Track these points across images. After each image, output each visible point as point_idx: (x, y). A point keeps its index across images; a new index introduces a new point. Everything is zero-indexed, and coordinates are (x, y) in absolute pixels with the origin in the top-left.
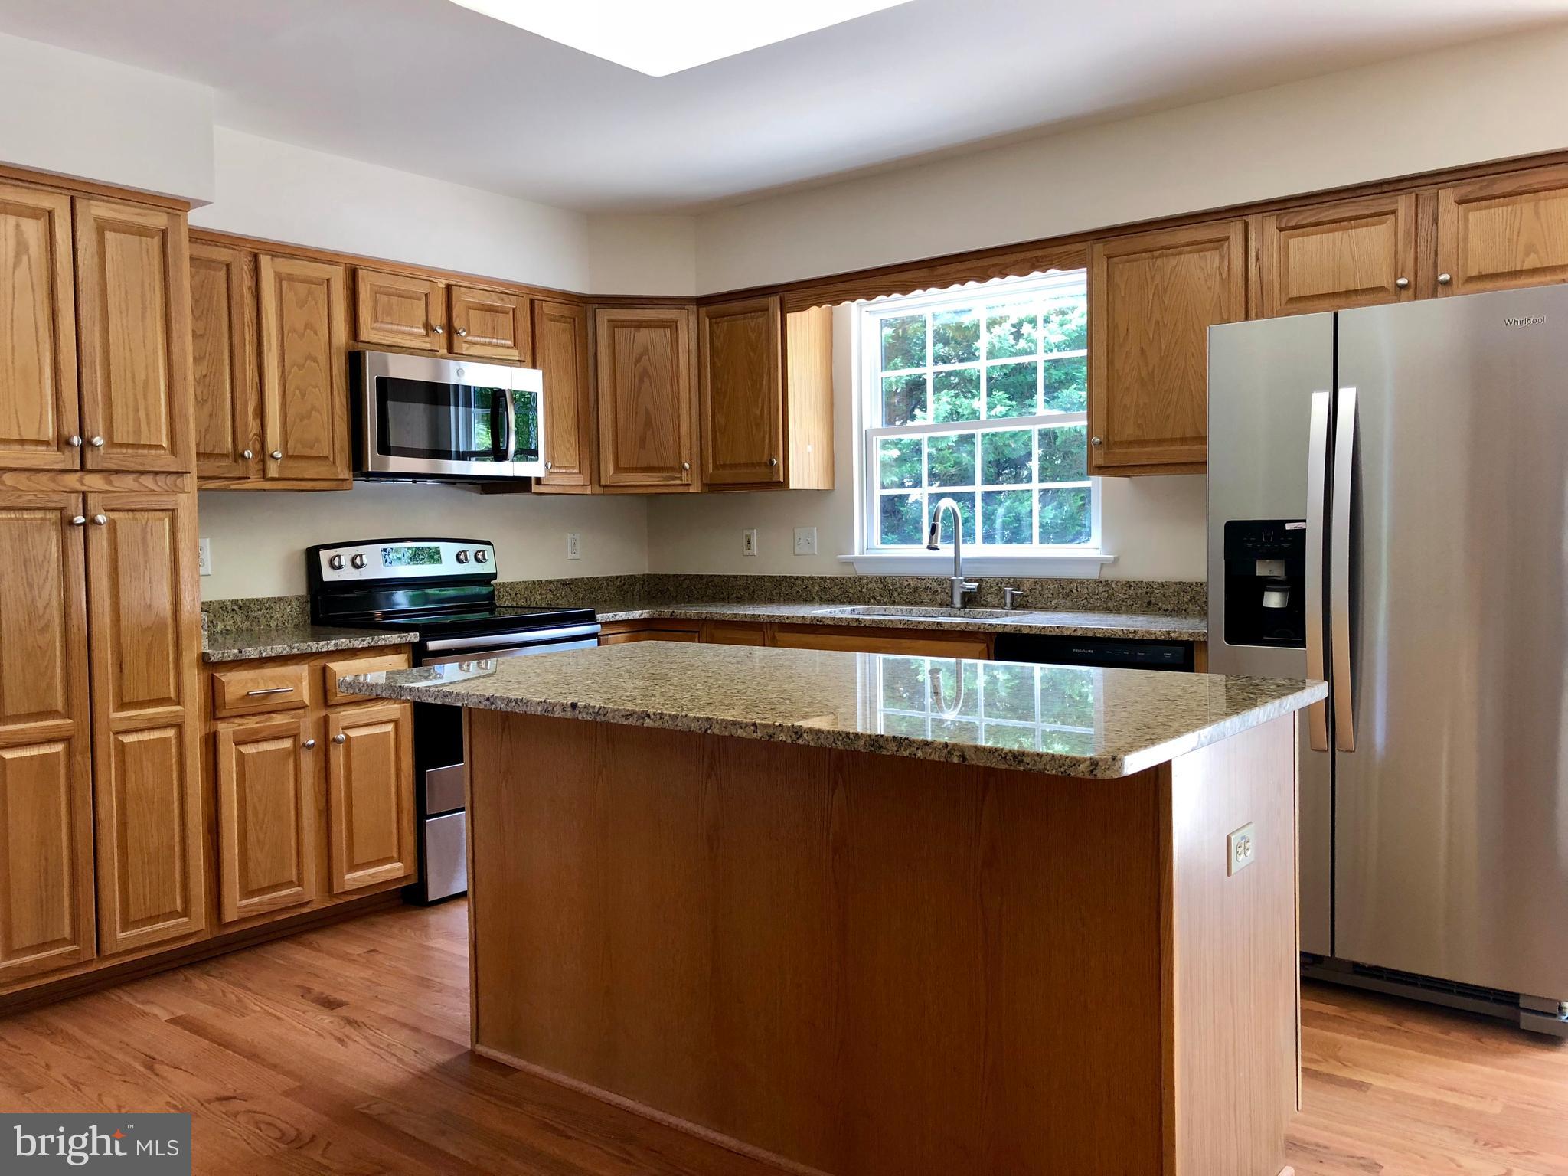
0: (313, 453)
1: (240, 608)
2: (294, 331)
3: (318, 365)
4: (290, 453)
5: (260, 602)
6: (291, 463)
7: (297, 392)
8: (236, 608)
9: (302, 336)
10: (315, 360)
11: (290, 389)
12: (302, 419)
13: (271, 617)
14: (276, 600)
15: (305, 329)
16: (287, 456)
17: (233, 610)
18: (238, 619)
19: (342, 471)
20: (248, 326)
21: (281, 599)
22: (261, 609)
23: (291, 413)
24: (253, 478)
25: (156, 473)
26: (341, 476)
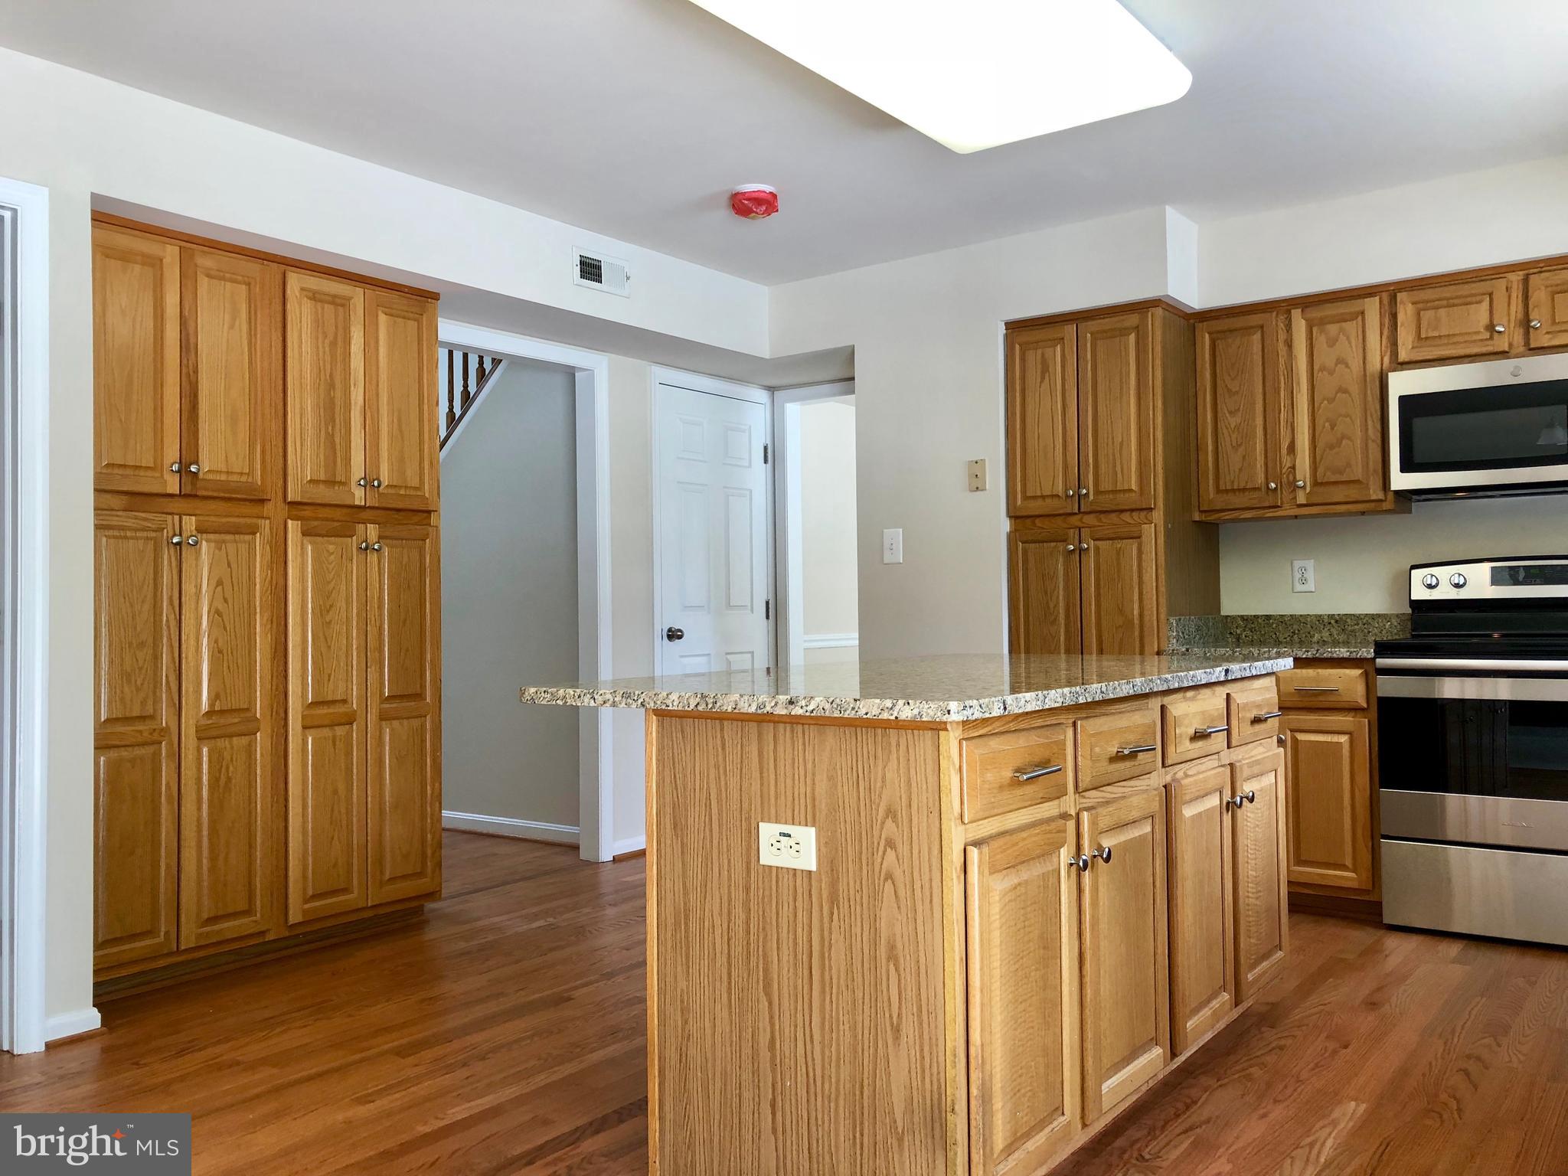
0: (1344, 478)
1: (1336, 622)
2: (1322, 369)
3: (1350, 395)
4: (1319, 481)
5: (1357, 618)
6: (1321, 489)
7: (1327, 424)
8: (1333, 622)
9: (1331, 373)
10: (1346, 391)
11: (1320, 422)
12: (1332, 447)
13: (1369, 632)
14: (1373, 617)
15: (1336, 365)
16: (1316, 483)
17: (1330, 623)
18: (1335, 633)
19: (1374, 492)
20: (1284, 375)
21: (1379, 615)
22: (1358, 624)
23: (1320, 445)
24: (1286, 506)
25: (1132, 510)
26: (1374, 497)
